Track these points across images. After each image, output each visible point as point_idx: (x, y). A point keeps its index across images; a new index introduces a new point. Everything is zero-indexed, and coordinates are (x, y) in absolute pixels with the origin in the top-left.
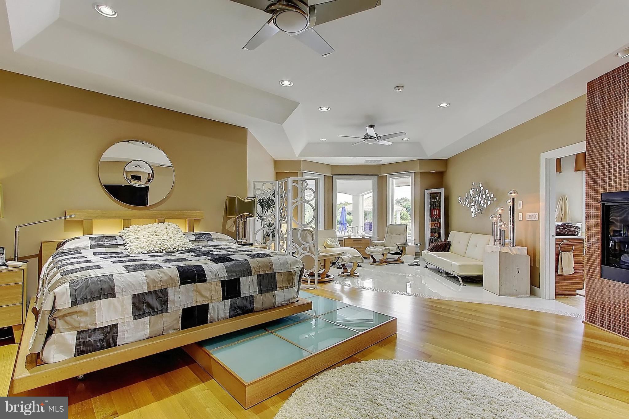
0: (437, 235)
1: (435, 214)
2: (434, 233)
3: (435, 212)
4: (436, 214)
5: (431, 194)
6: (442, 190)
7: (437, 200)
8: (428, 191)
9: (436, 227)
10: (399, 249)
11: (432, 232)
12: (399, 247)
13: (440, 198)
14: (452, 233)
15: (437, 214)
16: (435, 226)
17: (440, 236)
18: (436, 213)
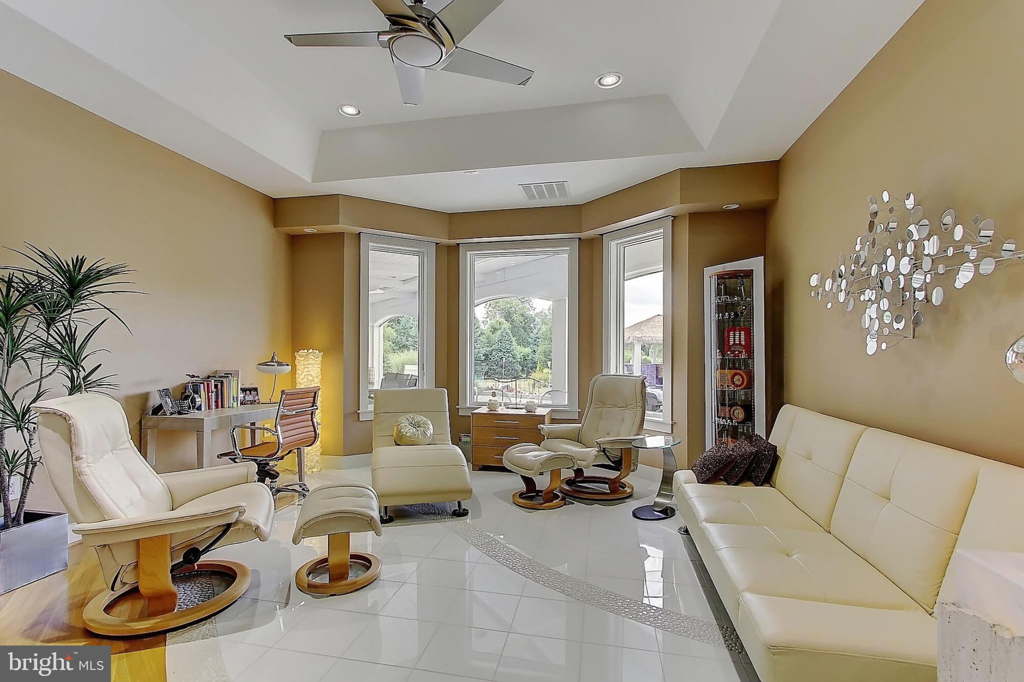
0: (740, 413)
1: (734, 344)
2: (731, 406)
3: (736, 338)
4: (740, 344)
5: (721, 277)
6: (756, 264)
7: (741, 295)
8: (711, 273)
9: (737, 386)
10: (605, 454)
11: (725, 401)
12: (604, 449)
13: (750, 294)
14: (786, 412)
15: (743, 343)
16: (733, 383)
17: (749, 415)
18: (740, 341)
